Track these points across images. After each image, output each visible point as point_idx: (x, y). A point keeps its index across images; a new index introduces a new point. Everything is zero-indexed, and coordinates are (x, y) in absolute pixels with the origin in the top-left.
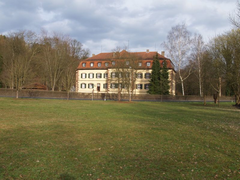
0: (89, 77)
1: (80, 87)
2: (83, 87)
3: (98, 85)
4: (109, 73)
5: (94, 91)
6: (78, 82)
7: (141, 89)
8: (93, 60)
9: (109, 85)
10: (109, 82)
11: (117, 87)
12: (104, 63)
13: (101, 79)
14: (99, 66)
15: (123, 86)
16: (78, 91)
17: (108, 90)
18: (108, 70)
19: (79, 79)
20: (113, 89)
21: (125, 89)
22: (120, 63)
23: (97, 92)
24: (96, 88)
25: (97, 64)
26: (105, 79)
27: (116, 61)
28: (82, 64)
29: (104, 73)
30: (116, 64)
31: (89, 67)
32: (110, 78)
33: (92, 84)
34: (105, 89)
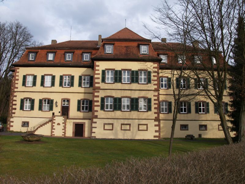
0: (42, 84)
1: (18, 106)
2: (26, 108)
3: (63, 103)
4: (98, 70)
5: (54, 118)
6: (15, 94)
7: (168, 113)
8: (54, 48)
9: (98, 101)
10: (96, 94)
11: (117, 106)
12: (81, 54)
13: (71, 89)
14: (67, 60)
15: (134, 105)
16: (13, 117)
17: (95, 115)
18: (96, 63)
19: (17, 88)
20: (106, 112)
21: (139, 113)
22: (125, 49)
23: (63, 120)
24: (60, 111)
25: (63, 55)
26: (82, 90)
27: (114, 44)
28: (28, 55)
29: (80, 74)
30: (114, 51)
31: (43, 61)
32: (99, 83)
33: (48, 100)
34: (80, 112)
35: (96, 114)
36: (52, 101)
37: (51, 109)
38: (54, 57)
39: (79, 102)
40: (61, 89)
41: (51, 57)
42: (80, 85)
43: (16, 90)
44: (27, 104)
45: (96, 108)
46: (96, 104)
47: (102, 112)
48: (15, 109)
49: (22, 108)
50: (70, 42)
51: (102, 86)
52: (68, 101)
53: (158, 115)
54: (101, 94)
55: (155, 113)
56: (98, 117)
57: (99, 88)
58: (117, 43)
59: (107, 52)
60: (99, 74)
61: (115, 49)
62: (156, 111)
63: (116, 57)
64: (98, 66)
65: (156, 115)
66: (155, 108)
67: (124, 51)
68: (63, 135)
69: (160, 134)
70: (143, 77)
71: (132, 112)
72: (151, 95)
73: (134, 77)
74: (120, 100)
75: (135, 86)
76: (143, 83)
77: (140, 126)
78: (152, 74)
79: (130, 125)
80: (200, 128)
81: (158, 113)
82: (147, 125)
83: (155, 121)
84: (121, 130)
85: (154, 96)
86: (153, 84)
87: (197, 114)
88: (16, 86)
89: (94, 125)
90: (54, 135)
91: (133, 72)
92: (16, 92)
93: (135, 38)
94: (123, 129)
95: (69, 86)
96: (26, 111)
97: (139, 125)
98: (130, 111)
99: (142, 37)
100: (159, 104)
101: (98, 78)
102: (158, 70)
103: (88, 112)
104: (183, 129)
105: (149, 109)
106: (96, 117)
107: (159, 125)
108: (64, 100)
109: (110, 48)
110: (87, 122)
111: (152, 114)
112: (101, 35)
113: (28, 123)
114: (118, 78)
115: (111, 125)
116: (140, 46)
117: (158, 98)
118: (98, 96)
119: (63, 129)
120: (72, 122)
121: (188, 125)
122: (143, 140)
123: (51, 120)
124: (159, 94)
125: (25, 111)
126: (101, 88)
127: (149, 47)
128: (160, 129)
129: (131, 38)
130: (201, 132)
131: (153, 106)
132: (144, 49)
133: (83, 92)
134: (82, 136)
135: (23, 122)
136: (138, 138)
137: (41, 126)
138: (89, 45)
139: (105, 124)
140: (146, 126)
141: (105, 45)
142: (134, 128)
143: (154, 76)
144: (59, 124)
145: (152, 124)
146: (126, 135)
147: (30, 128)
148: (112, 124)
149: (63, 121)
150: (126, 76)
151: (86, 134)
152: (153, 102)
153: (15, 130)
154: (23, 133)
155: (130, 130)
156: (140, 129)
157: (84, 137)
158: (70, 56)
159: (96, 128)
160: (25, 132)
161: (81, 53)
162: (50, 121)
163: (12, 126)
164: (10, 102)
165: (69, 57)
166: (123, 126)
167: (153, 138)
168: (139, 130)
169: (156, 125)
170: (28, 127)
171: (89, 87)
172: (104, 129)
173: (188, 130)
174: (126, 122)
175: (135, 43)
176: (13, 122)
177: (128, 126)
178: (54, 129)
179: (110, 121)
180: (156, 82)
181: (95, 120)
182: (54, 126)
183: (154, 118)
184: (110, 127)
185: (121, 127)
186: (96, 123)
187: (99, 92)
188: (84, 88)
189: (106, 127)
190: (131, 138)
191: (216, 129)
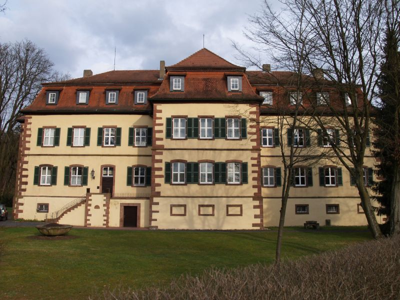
0: (70, 142)
1: (31, 179)
2: (44, 182)
3: (104, 172)
4: (161, 118)
5: (90, 198)
6: (26, 159)
7: (275, 187)
8: (88, 83)
9: (160, 169)
10: (157, 157)
11: (193, 176)
12: (132, 93)
13: (117, 150)
14: (109, 102)
15: (219, 174)
16: (22, 197)
17: (156, 191)
18: (156, 107)
19: (29, 149)
20: (174, 186)
21: (228, 186)
22: (203, 83)
23: (104, 200)
24: (99, 186)
25: (103, 95)
26: (134, 151)
27: (185, 76)
28: (45, 96)
29: (131, 126)
30: (186, 86)
31: (70, 105)
32: (162, 139)
33: (79, 168)
34: (132, 186)
35: (157, 189)
36: (86, 169)
37: (84, 182)
38: (89, 98)
39: (130, 170)
40: (100, 150)
41: (83, 98)
42: (131, 143)
43: (26, 152)
44: (46, 175)
45: (157, 181)
46: (157, 173)
47: (168, 185)
48: (26, 183)
49: (37, 181)
50: (113, 72)
51: (167, 143)
52: (112, 168)
53: (260, 190)
54: (166, 157)
55: (254, 187)
56: (162, 195)
57: (162, 148)
58: (190, 74)
59: (174, 89)
60: (161, 125)
61: (187, 83)
62: (255, 183)
63: (189, 97)
64: (160, 111)
65: (256, 190)
66: (254, 179)
67: (201, 86)
68: (104, 225)
69: (262, 221)
70: (233, 128)
71: (217, 186)
72: (246, 157)
73: (219, 128)
74: (196, 165)
75: (220, 143)
76: (233, 137)
77: (230, 208)
78: (248, 125)
79: (213, 206)
80: (327, 210)
81: (259, 187)
82: (241, 206)
83: (253, 200)
84: (200, 215)
85: (252, 159)
86: (250, 140)
87: (323, 187)
88: (27, 145)
89: (154, 208)
90: (90, 224)
91: (217, 120)
92: (26, 155)
93: (219, 64)
94: (201, 213)
95: (113, 145)
96: (44, 186)
97: (228, 206)
98: (214, 184)
99: (231, 63)
100: (260, 173)
101: (161, 131)
102: (258, 117)
103: (145, 186)
104: (301, 212)
105: (244, 180)
106: (158, 195)
107: (260, 207)
108: (105, 168)
109: (179, 82)
110: (143, 203)
111: (249, 189)
112: (164, 61)
113: (47, 206)
114: (193, 131)
115: (183, 208)
116: (228, 77)
117: (258, 162)
118: (160, 161)
119: (104, 216)
120: (118, 203)
121: (308, 205)
122: (236, 230)
123: (85, 201)
124: (260, 156)
125: (42, 186)
126: (165, 147)
127: (243, 79)
128: (262, 212)
129: (213, 64)
130: (330, 217)
131: (251, 175)
132: (234, 83)
133: (136, 154)
134: (136, 225)
135: (39, 204)
136: (226, 227)
137: (69, 210)
138: (145, 78)
139: (172, 206)
140: (239, 208)
141: (171, 77)
142: (220, 212)
143: (251, 127)
144: (97, 207)
145: (249, 205)
146: (206, 223)
147: (51, 214)
148: (185, 206)
149: (105, 203)
150: (205, 128)
151: (142, 223)
152: (250, 169)
153: (26, 218)
154: (39, 222)
155: (213, 215)
156: (230, 213)
157: (140, 227)
158: (114, 96)
159: (158, 212)
160: (42, 221)
161: (132, 90)
162: (83, 202)
163: (22, 211)
164: (17, 171)
165: (112, 98)
166: (201, 208)
167: (251, 228)
168: (228, 215)
169: (255, 207)
170: (48, 212)
171: (146, 147)
172: (172, 215)
173: (308, 213)
174: (207, 202)
175: (219, 73)
176: (22, 204)
177: (211, 209)
178: (90, 215)
179: (181, 201)
180: (255, 137)
181: (155, 200)
182: (89, 210)
183: (253, 195)
184: (181, 210)
185: (199, 211)
186: (157, 204)
187: (161, 154)
188: (138, 147)
189: (175, 211)
190: (215, 229)
191: (354, 211)
